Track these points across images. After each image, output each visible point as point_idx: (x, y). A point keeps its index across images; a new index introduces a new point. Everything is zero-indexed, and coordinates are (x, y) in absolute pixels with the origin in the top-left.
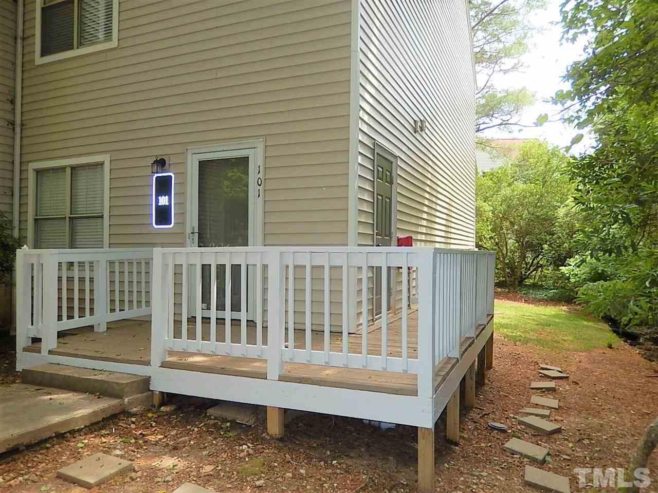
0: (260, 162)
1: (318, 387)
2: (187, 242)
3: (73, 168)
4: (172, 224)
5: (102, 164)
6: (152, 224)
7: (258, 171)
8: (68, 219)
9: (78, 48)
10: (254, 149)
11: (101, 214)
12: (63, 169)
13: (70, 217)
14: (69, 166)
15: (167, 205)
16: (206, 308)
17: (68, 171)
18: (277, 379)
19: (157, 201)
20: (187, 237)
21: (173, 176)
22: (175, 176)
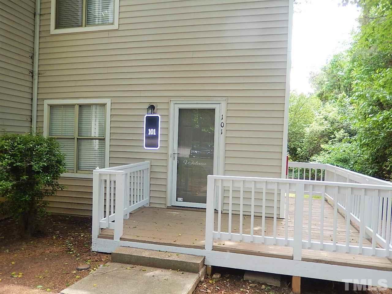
0: (223, 112)
1: (330, 265)
2: (169, 159)
3: (81, 106)
4: (159, 147)
5: (104, 105)
6: (143, 146)
7: (222, 118)
8: (76, 140)
9: (85, 26)
10: (219, 104)
11: (104, 138)
12: (73, 106)
13: (77, 138)
14: (78, 104)
15: (155, 135)
16: (182, 201)
17: (77, 108)
18: (301, 260)
19: (147, 132)
20: (170, 156)
21: (160, 117)
22: (161, 117)
